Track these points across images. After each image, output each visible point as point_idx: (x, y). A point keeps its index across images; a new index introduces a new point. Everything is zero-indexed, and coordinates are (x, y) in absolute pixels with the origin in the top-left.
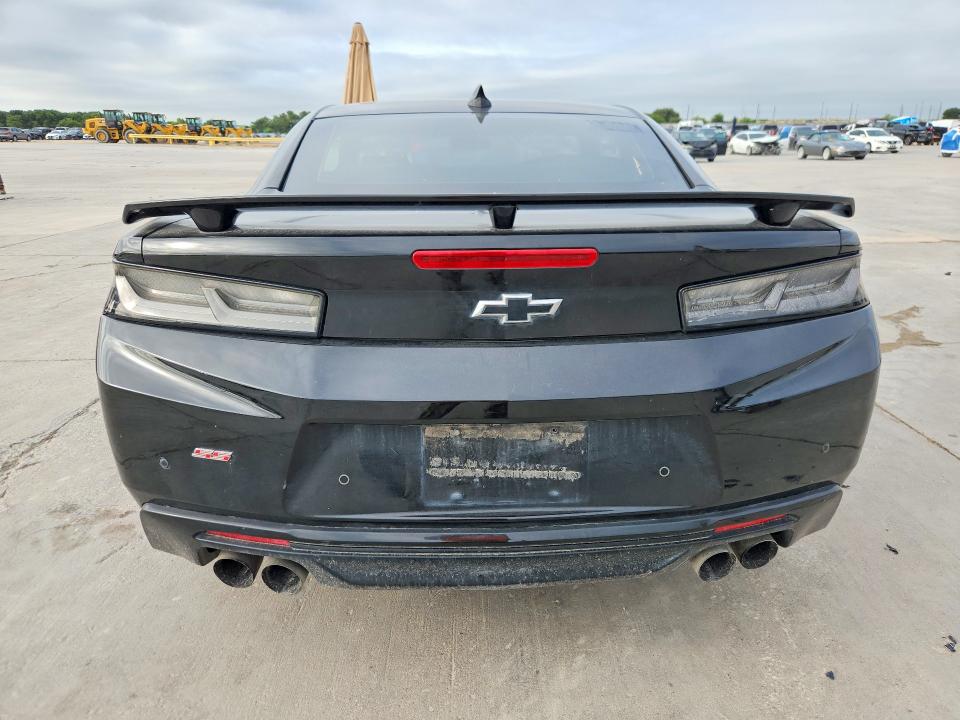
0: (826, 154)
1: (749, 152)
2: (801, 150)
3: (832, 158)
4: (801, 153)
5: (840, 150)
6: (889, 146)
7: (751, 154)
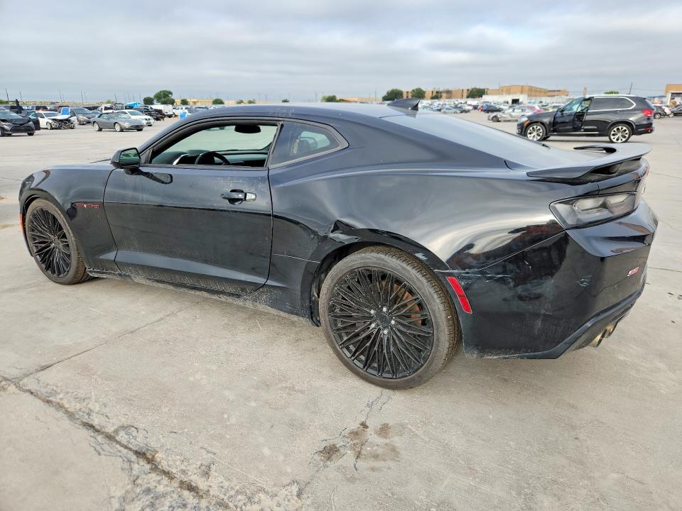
0: (118, 128)
1: (49, 127)
2: (96, 125)
3: (122, 130)
4: (96, 127)
5: (127, 125)
6: (146, 122)
7: (52, 128)
